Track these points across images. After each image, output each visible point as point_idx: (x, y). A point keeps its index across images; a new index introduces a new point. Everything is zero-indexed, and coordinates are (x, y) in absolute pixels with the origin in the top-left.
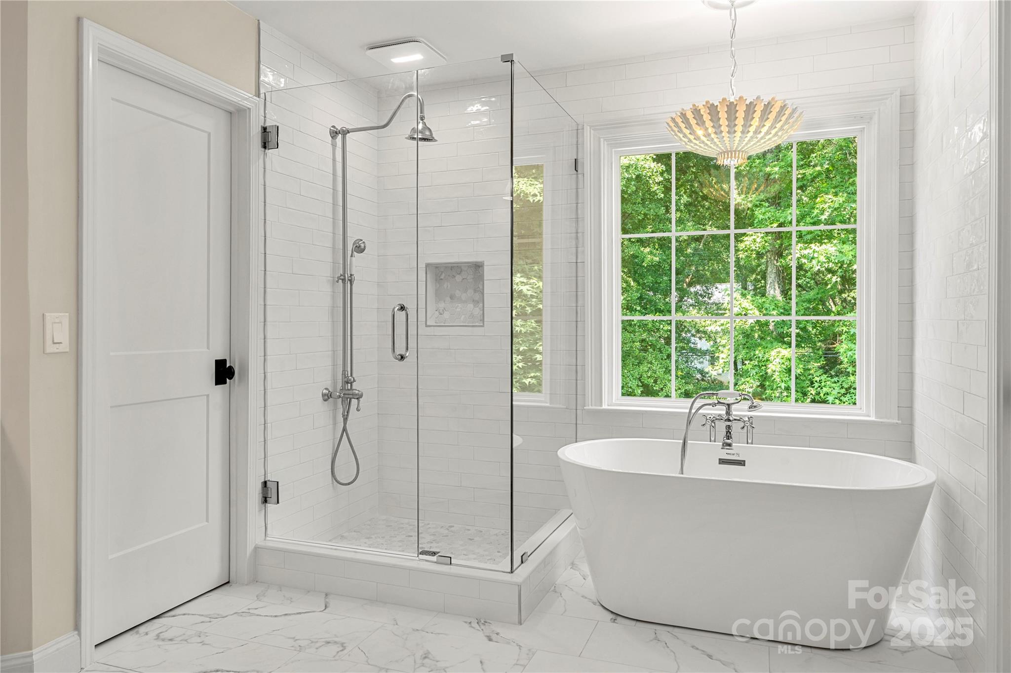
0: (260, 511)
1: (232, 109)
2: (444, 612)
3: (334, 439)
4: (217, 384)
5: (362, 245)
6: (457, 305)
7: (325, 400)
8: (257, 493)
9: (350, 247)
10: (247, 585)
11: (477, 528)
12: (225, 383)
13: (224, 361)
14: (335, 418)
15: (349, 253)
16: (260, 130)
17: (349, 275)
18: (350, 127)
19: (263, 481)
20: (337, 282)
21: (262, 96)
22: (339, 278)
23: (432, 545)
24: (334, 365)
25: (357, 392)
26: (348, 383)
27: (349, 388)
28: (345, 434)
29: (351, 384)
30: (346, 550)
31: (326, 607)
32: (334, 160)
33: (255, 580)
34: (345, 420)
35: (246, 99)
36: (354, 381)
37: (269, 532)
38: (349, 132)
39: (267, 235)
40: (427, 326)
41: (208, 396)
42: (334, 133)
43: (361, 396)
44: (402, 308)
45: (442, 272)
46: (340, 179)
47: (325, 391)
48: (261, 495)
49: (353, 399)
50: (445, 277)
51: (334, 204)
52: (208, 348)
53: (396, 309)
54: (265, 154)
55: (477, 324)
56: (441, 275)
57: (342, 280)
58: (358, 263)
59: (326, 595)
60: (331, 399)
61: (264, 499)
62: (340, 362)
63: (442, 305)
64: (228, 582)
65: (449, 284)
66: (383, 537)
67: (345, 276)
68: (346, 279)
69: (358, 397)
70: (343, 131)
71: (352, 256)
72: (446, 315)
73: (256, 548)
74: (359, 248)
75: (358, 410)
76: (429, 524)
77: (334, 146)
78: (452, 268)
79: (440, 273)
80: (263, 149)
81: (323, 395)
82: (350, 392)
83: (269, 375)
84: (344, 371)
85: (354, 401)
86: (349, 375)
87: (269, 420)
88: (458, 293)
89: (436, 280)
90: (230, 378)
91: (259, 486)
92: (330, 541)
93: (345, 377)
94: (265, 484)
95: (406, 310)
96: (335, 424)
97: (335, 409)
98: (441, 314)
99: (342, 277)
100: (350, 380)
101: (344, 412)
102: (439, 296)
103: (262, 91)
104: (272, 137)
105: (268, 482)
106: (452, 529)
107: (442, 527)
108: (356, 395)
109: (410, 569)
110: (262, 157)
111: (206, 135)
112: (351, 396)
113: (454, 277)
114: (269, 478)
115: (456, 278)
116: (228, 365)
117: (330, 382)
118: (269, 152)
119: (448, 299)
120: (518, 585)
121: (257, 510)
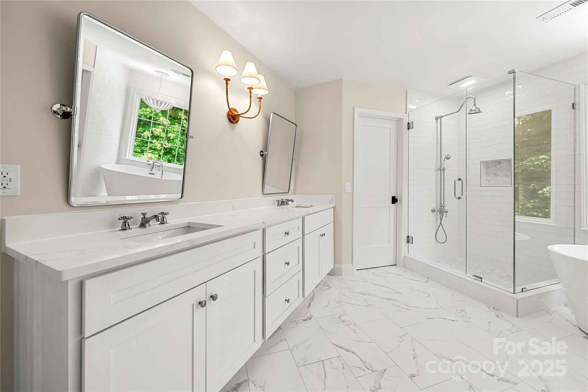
0: (406, 245)
1: (398, 120)
2: (477, 299)
3: (437, 226)
4: (392, 203)
5: (449, 157)
6: (497, 178)
7: (433, 212)
8: (405, 239)
9: (444, 157)
10: (402, 267)
11: (507, 274)
12: (395, 203)
13: (395, 197)
14: (437, 219)
15: (443, 160)
16: (407, 124)
17: (443, 168)
18: (443, 115)
19: (407, 235)
20: (438, 170)
21: (408, 113)
22: (438, 169)
23: (480, 274)
24: (437, 200)
25: (446, 210)
26: (442, 207)
27: (443, 208)
28: (441, 225)
29: (444, 207)
30: (441, 267)
31: (427, 282)
32: (437, 128)
33: (404, 267)
34: (441, 220)
35: (402, 116)
36: (445, 206)
37: (409, 252)
38: (443, 117)
39: (409, 157)
40: (481, 186)
41: (389, 207)
42: (437, 119)
43: (448, 212)
44: (459, 180)
45: (490, 164)
46: (439, 134)
47: (432, 209)
48: (407, 240)
49: (444, 213)
50: (491, 166)
51: (437, 143)
52: (390, 192)
53: (456, 180)
54: (409, 131)
55: (509, 186)
56: (489, 166)
57: (440, 170)
58: (446, 164)
59: (428, 278)
60: (435, 212)
61: (408, 242)
62: (439, 199)
63: (489, 178)
64: (396, 265)
65: (493, 169)
66: (458, 266)
67: (441, 168)
68: (442, 170)
69: (447, 212)
70: (440, 117)
71: (444, 161)
72: (492, 182)
73: (405, 257)
74: (448, 158)
75: (446, 217)
76: (481, 266)
77: (437, 123)
78: (495, 162)
79: (489, 165)
80: (408, 130)
81: (432, 210)
82: (443, 210)
83: (409, 202)
84: (441, 202)
85: (445, 214)
86: (443, 204)
87: (409, 216)
88: (498, 173)
89: (487, 168)
90: (396, 202)
91: (406, 237)
92: (434, 262)
93: (441, 205)
94: (408, 237)
95: (461, 180)
96: (437, 221)
97: (437, 216)
98: (489, 182)
99: (440, 169)
100: (443, 206)
101: (440, 217)
102: (487, 174)
103: (408, 111)
104: (411, 125)
105: (409, 237)
106: (493, 271)
107: (488, 269)
108: (445, 211)
109: (462, 278)
110: (407, 132)
111: (389, 129)
112: (443, 212)
113: (496, 166)
114: (409, 235)
115: (497, 166)
116: (396, 198)
117: (435, 206)
118: (410, 130)
119: (493, 175)
120: (517, 300)
121: (405, 244)
